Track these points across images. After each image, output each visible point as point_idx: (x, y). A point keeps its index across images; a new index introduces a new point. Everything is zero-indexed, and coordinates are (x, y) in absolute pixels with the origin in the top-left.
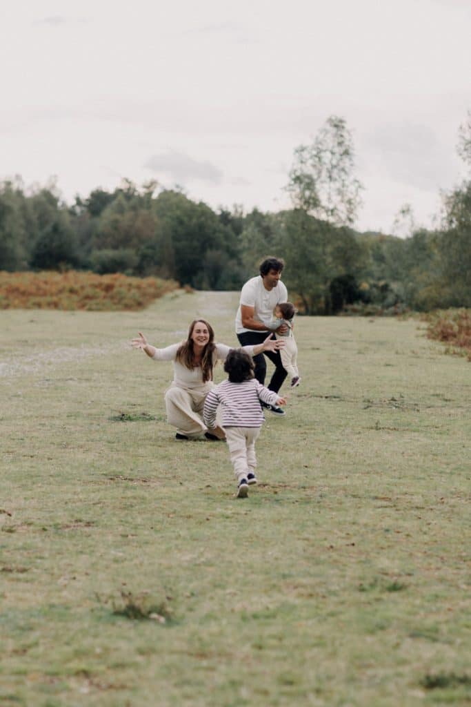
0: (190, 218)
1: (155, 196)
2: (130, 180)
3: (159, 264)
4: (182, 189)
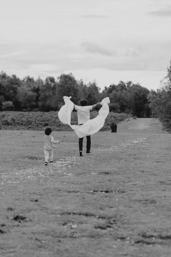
0: (140, 92)
2: (123, 81)
3: (130, 108)
4: (139, 84)
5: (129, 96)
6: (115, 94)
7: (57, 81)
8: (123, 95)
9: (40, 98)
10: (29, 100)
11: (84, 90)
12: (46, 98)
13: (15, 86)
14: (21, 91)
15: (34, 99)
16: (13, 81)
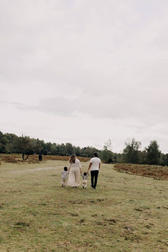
1: (92, 148)
2: (89, 146)
5: (91, 152)
6: (86, 151)
7: (65, 145)
8: (89, 151)
10: (55, 151)
12: (61, 151)
13: (50, 146)
14: (52, 148)
16: (49, 144)
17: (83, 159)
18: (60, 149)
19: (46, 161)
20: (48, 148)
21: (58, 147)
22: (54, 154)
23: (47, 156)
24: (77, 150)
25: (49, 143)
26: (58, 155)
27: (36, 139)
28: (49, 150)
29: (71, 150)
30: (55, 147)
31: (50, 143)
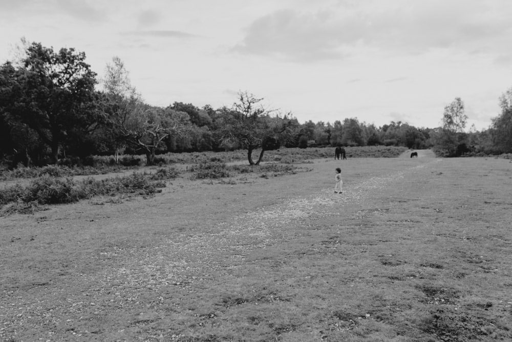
1: (400, 125)
2: (393, 122)
5: (401, 133)
6: (390, 132)
7: (342, 123)
8: (396, 133)
9: (331, 137)
10: (323, 139)
11: (366, 130)
12: (335, 137)
13: (311, 129)
14: (316, 132)
15: (327, 137)
16: (310, 125)
17: (389, 150)
18: (333, 134)
19: (309, 162)
20: (309, 132)
21: (328, 129)
22: (320, 144)
23: (308, 149)
24: (369, 132)
25: (309, 123)
26: (330, 145)
27: (283, 118)
28: (311, 138)
29: (357, 133)
30: (322, 130)
31: (310, 121)
